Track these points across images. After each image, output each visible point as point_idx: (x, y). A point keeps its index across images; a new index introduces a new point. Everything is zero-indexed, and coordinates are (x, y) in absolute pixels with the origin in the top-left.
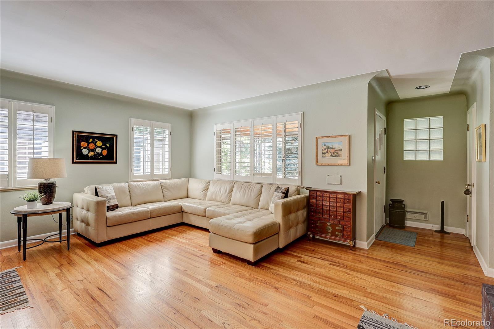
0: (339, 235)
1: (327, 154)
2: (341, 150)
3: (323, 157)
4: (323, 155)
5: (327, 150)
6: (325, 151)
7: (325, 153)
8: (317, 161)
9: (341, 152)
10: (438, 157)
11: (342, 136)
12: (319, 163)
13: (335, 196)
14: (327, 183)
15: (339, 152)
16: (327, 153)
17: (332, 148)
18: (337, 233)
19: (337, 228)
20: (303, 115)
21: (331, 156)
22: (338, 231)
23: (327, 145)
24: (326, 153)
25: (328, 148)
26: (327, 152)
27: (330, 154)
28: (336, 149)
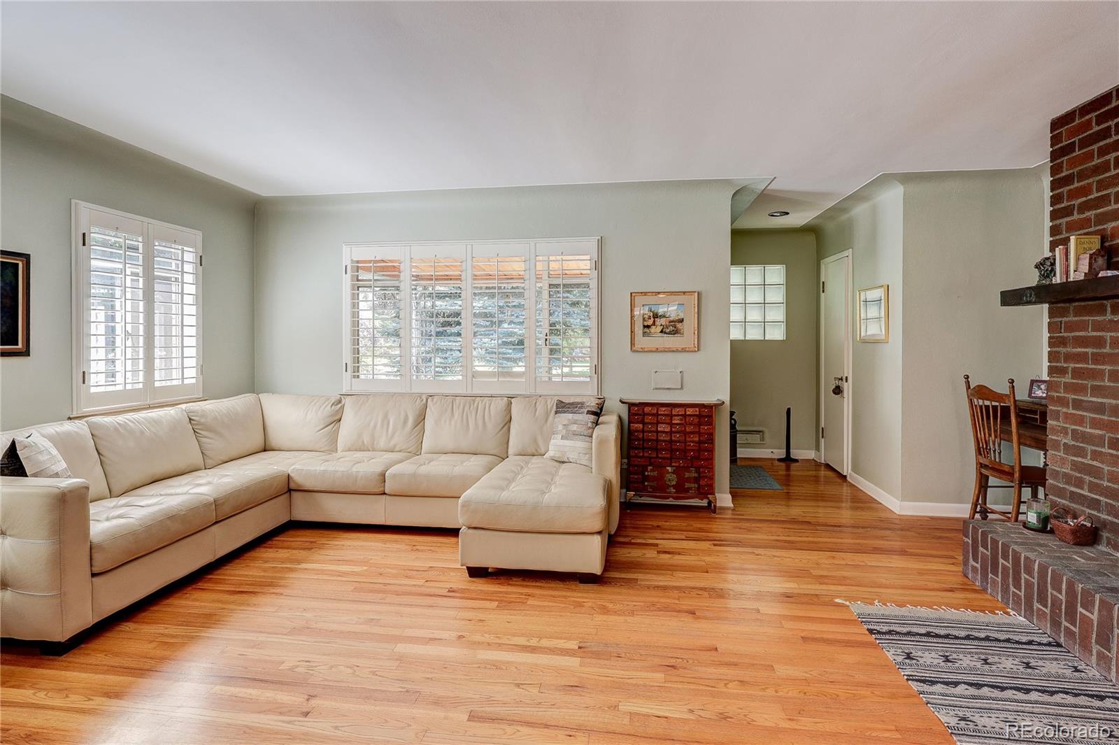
0: (691, 488)
1: (653, 329)
2: (681, 321)
3: (644, 334)
4: (646, 330)
5: (654, 321)
6: (650, 322)
7: (648, 327)
8: (632, 344)
9: (681, 324)
10: (777, 334)
11: (684, 293)
12: (637, 346)
13: (681, 411)
14: (653, 386)
15: (679, 325)
16: (654, 325)
17: (664, 317)
18: (687, 485)
19: (687, 475)
20: (601, 243)
21: (662, 332)
22: (688, 480)
23: (653, 310)
24: (652, 325)
25: (656, 316)
26: (654, 323)
27: (659, 329)
28: (671, 319)
